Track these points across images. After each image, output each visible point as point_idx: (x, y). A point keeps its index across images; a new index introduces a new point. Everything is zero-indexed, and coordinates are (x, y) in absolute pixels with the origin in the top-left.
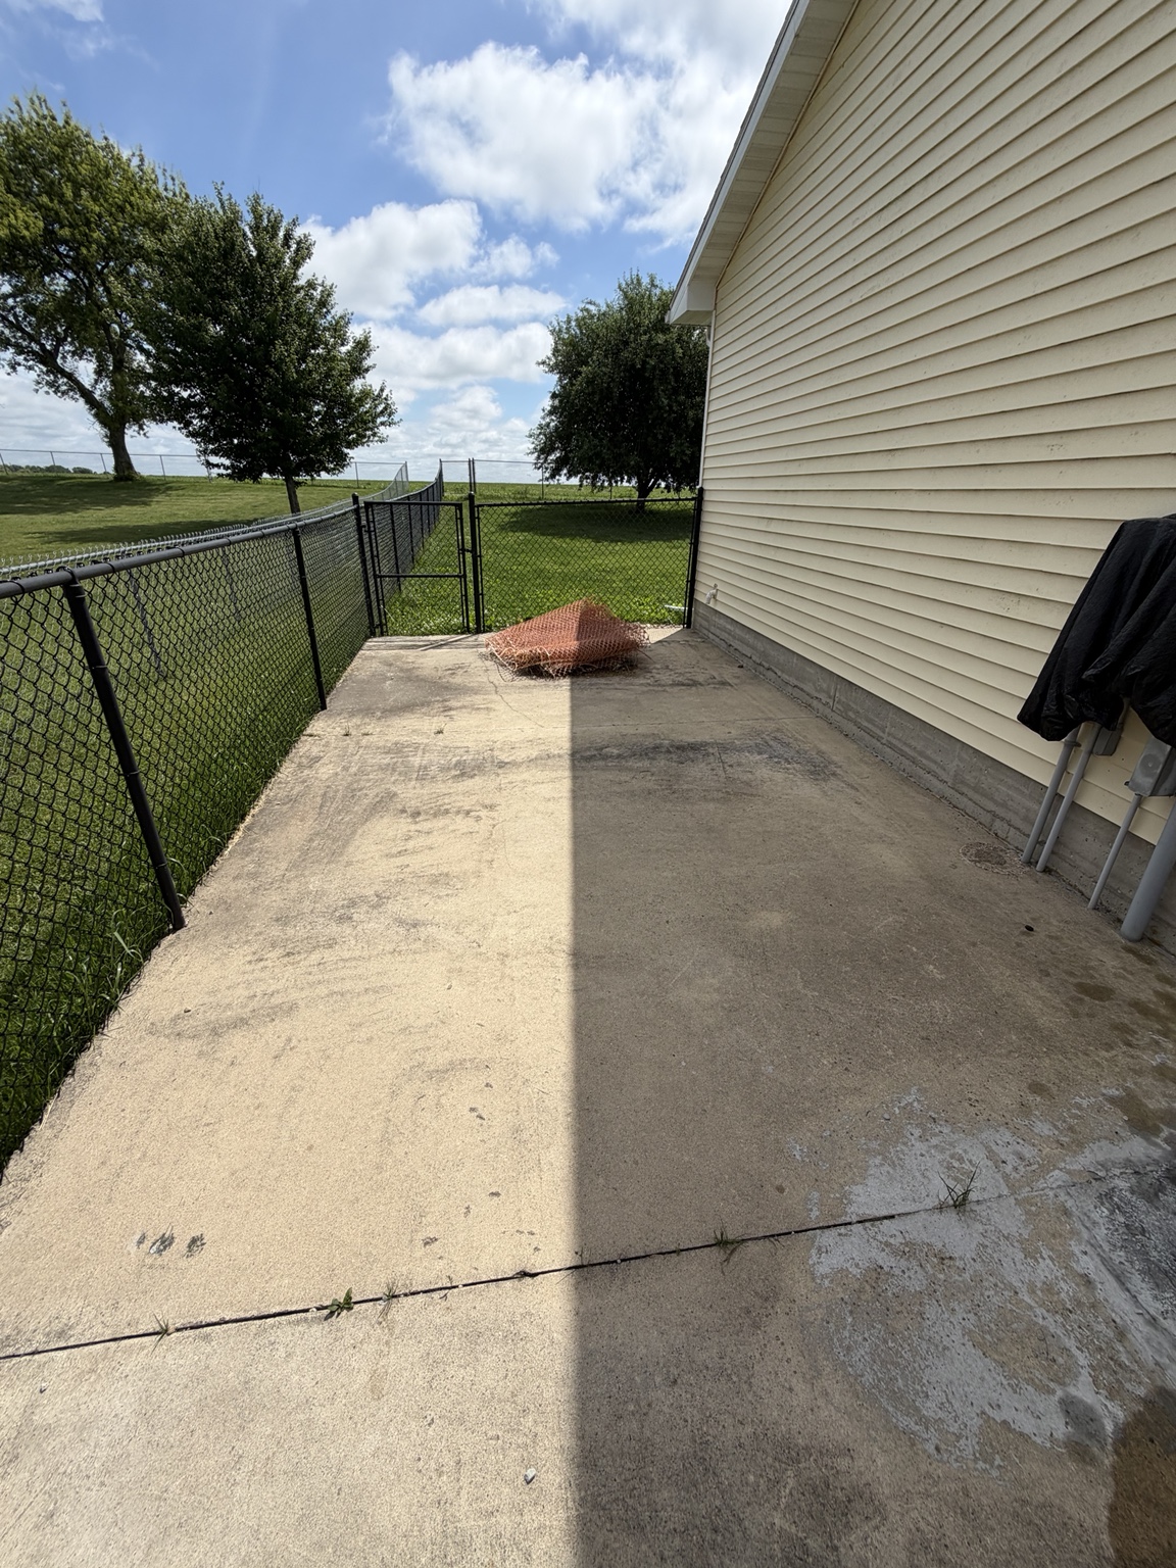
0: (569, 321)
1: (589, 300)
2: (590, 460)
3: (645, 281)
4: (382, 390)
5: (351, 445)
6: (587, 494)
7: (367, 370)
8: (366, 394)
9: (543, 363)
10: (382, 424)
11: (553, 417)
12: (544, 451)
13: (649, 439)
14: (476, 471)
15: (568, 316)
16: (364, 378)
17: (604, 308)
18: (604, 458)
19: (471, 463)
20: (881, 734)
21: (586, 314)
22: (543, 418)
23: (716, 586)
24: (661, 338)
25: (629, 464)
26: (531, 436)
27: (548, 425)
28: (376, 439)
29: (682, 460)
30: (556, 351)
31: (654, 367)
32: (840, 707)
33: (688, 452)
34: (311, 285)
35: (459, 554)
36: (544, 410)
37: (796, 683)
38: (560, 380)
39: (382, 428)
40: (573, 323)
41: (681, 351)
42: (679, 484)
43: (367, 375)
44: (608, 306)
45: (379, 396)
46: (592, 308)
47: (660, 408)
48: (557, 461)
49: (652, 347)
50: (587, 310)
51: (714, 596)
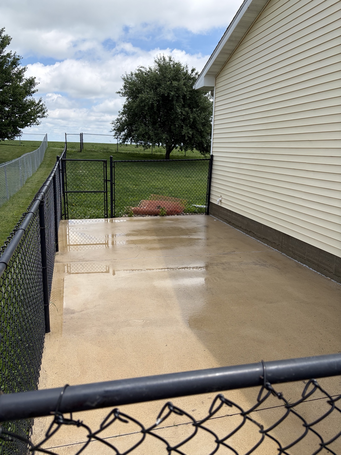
0: (132, 75)
1: (141, 66)
2: (143, 136)
3: (167, 59)
4: (40, 101)
5: (22, 126)
6: (141, 150)
7: (33, 92)
8: (32, 103)
9: (119, 92)
10: (39, 117)
11: (124, 115)
12: (119, 130)
13: (172, 127)
14: (83, 139)
15: (131, 72)
16: (31, 96)
17: (148, 70)
18: (150, 135)
19: (81, 135)
20: (304, 256)
21: (140, 72)
22: (119, 116)
23: (221, 196)
24: (175, 83)
25: (162, 138)
26: (113, 123)
27: (121, 119)
28: (35, 123)
29: (188, 136)
30: (125, 87)
31: (173, 96)
32: (285, 246)
33: (191, 133)
34: (9, 55)
35: (104, 182)
36: (119, 112)
37: (264, 237)
38: (128, 99)
39: (38, 119)
40: (134, 76)
41: (186, 89)
42: (187, 147)
43: (33, 95)
44: (150, 69)
45: (38, 104)
46: (143, 69)
47: (177, 113)
48: (125, 135)
49: (171, 86)
50: (140, 70)
51: (221, 201)
